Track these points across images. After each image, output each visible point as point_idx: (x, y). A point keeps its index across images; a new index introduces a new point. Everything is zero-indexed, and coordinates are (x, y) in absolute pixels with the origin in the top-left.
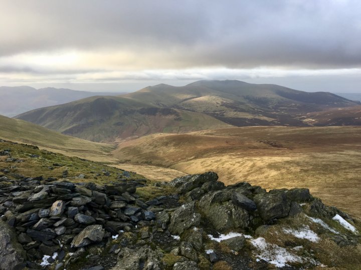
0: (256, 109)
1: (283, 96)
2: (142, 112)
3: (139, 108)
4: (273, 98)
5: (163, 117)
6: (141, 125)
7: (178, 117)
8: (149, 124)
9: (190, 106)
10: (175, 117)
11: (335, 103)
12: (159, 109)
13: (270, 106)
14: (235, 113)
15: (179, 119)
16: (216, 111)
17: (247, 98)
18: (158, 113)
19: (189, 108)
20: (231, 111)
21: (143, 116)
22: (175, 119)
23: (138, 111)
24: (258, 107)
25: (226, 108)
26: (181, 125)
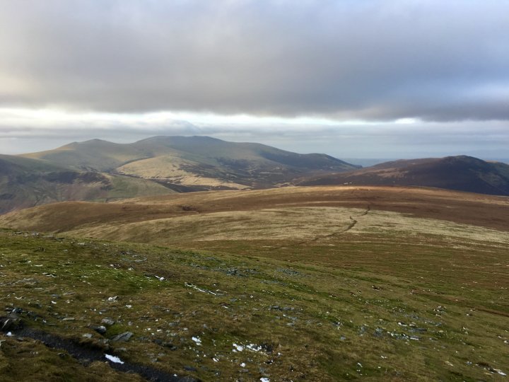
0: (228, 175)
1: (268, 158)
2: (52, 178)
3: (46, 173)
4: (254, 161)
5: (84, 185)
6: (45, 197)
7: (106, 185)
8: (59, 196)
9: (133, 171)
10: (103, 185)
11: (331, 168)
12: (79, 174)
13: (250, 171)
14: (197, 178)
15: (109, 188)
16: (170, 177)
17: (221, 160)
18: (76, 180)
19: (131, 173)
20: (191, 176)
21: (52, 184)
22: (101, 188)
23: (44, 177)
24: (232, 171)
25: (185, 173)
26: (109, 197)
